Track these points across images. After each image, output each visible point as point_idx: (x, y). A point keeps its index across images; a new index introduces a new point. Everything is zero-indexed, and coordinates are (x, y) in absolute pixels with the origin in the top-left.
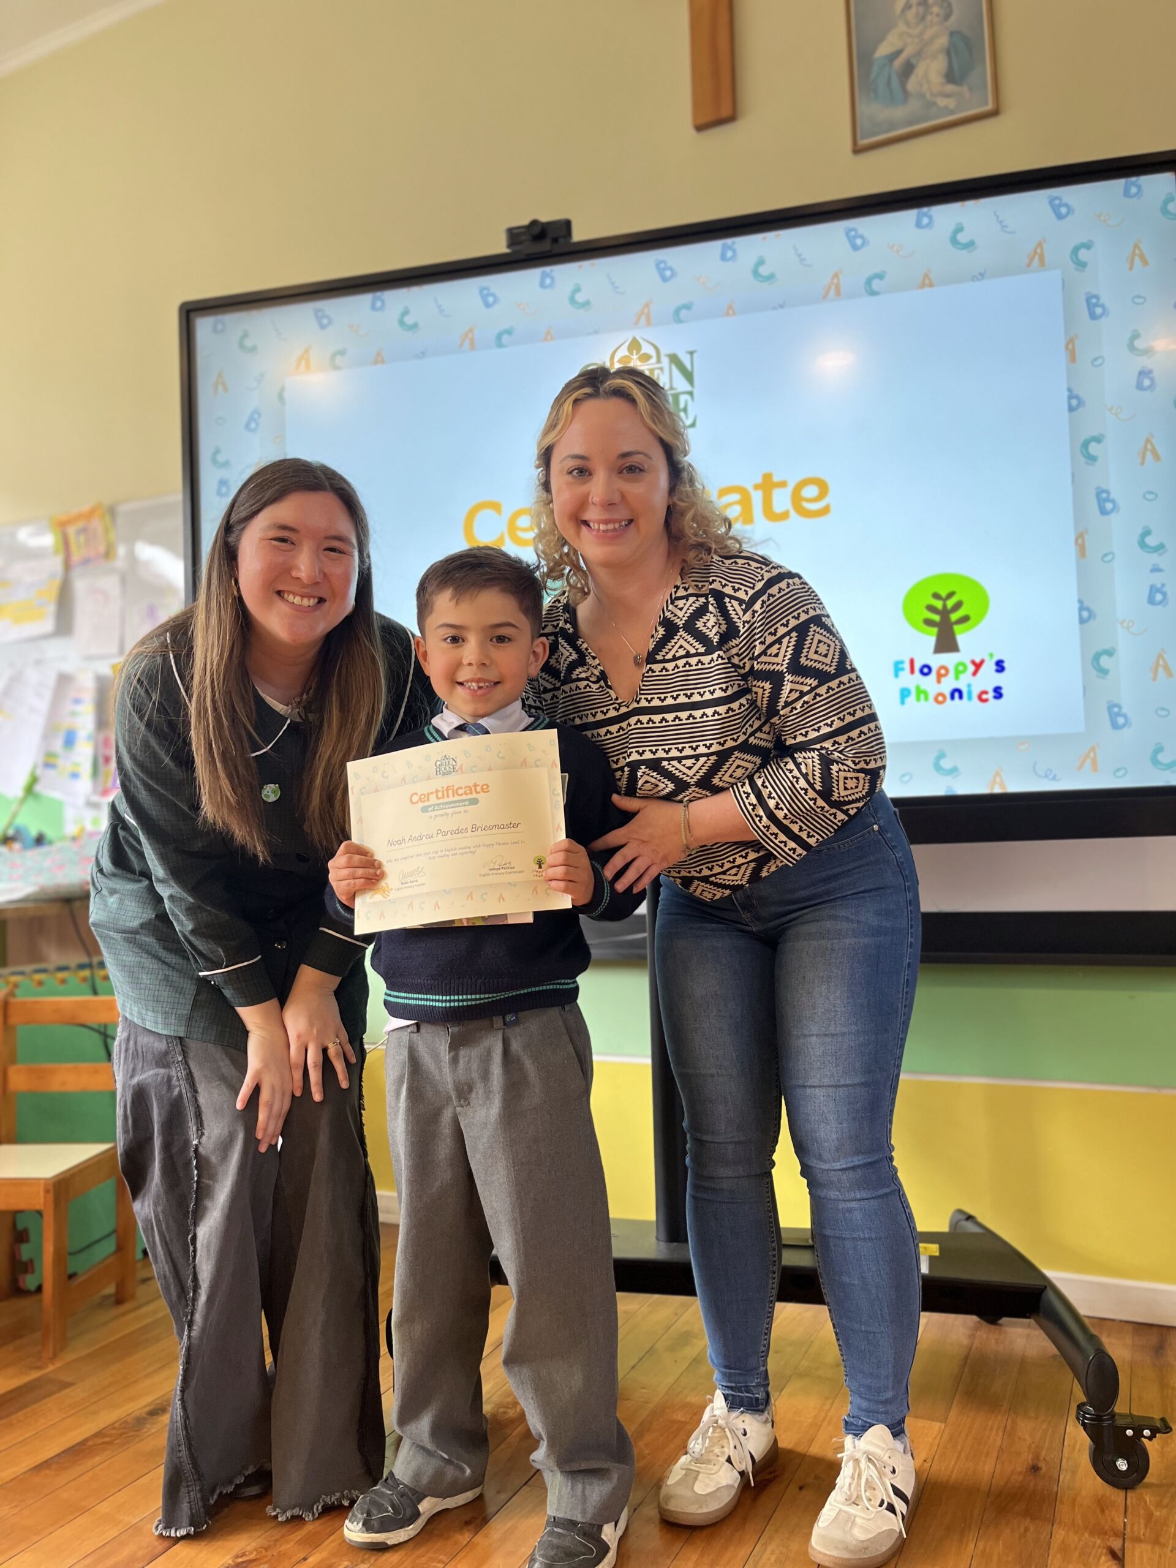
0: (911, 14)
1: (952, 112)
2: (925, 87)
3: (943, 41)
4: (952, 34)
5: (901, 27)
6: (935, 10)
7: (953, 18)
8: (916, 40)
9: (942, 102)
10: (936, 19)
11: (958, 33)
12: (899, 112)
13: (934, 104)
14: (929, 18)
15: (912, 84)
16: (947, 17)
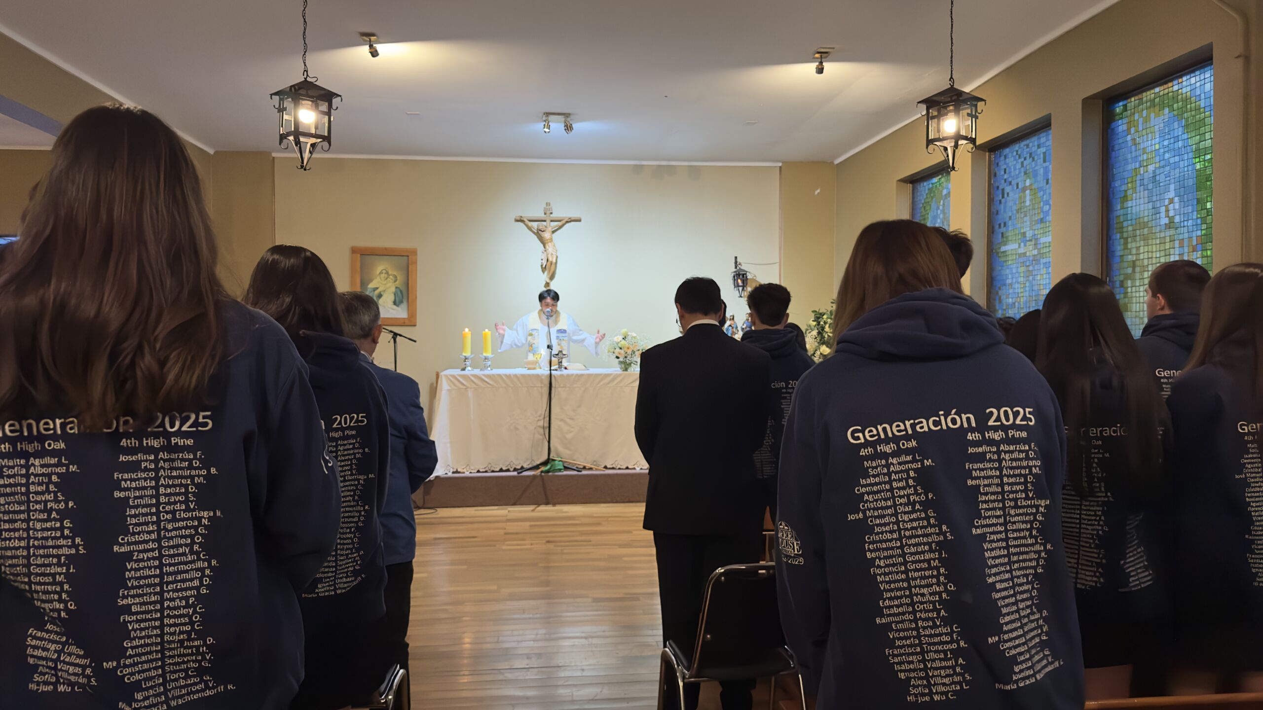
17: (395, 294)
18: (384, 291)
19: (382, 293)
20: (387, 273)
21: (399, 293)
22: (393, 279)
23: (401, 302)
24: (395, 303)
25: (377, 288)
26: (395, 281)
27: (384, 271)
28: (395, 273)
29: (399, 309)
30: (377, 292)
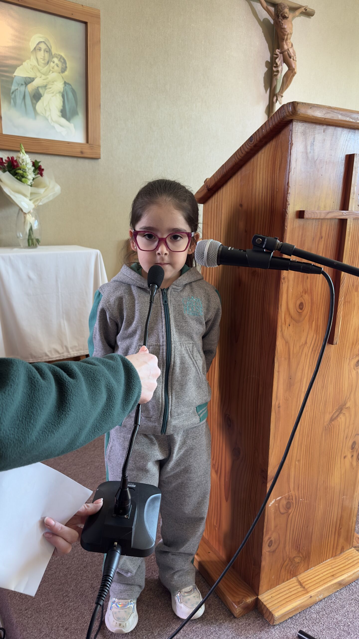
17: (63, 96)
18: (45, 87)
19: (41, 91)
20: (48, 51)
21: (71, 95)
22: (60, 64)
23: (74, 113)
24: (64, 113)
25: (32, 80)
26: (63, 70)
27: (43, 46)
28: (63, 54)
29: (71, 125)
30: (31, 87)
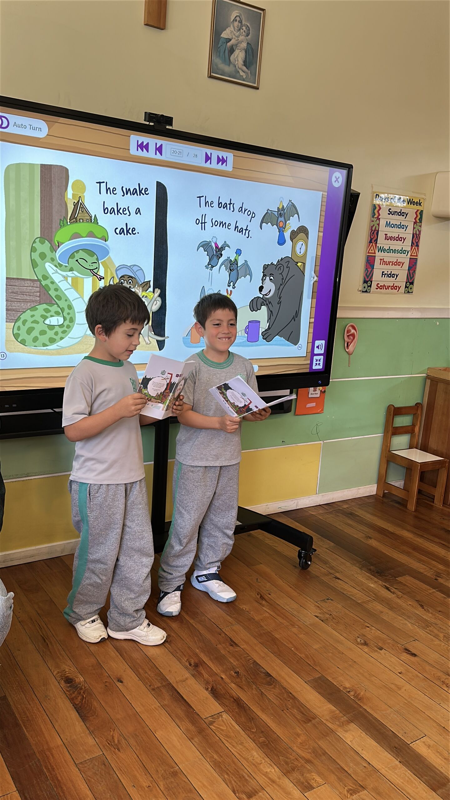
0: (236, 24)
1: (244, 80)
2: (236, 62)
3: (244, 45)
4: (248, 43)
5: (231, 28)
6: (244, 28)
7: (249, 37)
8: (236, 38)
9: (242, 73)
10: (244, 33)
11: (250, 44)
12: (227, 69)
13: (239, 72)
14: (242, 30)
15: (232, 58)
16: (247, 36)
